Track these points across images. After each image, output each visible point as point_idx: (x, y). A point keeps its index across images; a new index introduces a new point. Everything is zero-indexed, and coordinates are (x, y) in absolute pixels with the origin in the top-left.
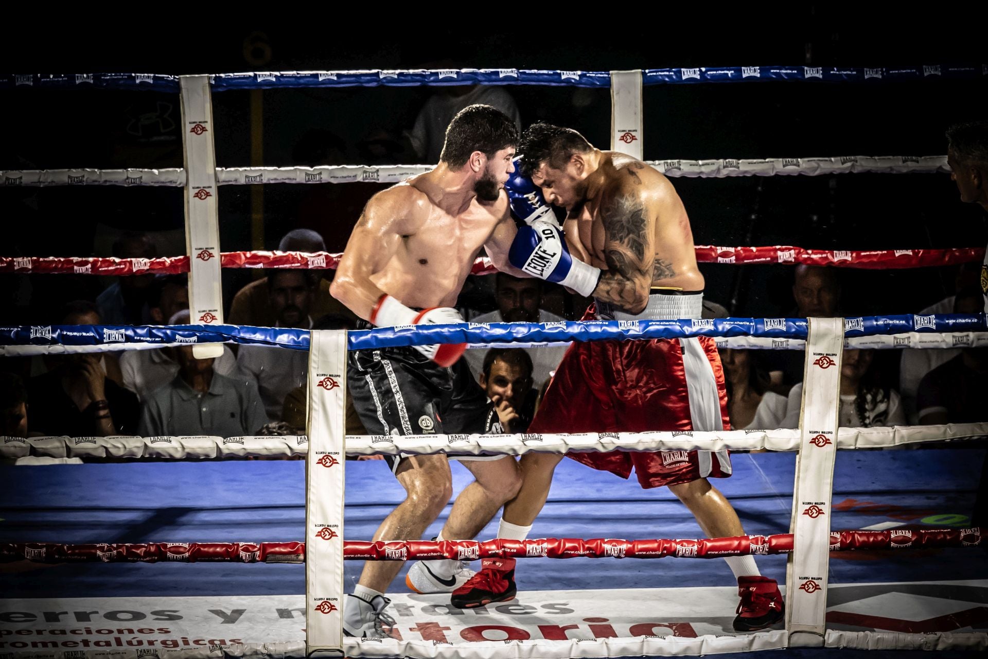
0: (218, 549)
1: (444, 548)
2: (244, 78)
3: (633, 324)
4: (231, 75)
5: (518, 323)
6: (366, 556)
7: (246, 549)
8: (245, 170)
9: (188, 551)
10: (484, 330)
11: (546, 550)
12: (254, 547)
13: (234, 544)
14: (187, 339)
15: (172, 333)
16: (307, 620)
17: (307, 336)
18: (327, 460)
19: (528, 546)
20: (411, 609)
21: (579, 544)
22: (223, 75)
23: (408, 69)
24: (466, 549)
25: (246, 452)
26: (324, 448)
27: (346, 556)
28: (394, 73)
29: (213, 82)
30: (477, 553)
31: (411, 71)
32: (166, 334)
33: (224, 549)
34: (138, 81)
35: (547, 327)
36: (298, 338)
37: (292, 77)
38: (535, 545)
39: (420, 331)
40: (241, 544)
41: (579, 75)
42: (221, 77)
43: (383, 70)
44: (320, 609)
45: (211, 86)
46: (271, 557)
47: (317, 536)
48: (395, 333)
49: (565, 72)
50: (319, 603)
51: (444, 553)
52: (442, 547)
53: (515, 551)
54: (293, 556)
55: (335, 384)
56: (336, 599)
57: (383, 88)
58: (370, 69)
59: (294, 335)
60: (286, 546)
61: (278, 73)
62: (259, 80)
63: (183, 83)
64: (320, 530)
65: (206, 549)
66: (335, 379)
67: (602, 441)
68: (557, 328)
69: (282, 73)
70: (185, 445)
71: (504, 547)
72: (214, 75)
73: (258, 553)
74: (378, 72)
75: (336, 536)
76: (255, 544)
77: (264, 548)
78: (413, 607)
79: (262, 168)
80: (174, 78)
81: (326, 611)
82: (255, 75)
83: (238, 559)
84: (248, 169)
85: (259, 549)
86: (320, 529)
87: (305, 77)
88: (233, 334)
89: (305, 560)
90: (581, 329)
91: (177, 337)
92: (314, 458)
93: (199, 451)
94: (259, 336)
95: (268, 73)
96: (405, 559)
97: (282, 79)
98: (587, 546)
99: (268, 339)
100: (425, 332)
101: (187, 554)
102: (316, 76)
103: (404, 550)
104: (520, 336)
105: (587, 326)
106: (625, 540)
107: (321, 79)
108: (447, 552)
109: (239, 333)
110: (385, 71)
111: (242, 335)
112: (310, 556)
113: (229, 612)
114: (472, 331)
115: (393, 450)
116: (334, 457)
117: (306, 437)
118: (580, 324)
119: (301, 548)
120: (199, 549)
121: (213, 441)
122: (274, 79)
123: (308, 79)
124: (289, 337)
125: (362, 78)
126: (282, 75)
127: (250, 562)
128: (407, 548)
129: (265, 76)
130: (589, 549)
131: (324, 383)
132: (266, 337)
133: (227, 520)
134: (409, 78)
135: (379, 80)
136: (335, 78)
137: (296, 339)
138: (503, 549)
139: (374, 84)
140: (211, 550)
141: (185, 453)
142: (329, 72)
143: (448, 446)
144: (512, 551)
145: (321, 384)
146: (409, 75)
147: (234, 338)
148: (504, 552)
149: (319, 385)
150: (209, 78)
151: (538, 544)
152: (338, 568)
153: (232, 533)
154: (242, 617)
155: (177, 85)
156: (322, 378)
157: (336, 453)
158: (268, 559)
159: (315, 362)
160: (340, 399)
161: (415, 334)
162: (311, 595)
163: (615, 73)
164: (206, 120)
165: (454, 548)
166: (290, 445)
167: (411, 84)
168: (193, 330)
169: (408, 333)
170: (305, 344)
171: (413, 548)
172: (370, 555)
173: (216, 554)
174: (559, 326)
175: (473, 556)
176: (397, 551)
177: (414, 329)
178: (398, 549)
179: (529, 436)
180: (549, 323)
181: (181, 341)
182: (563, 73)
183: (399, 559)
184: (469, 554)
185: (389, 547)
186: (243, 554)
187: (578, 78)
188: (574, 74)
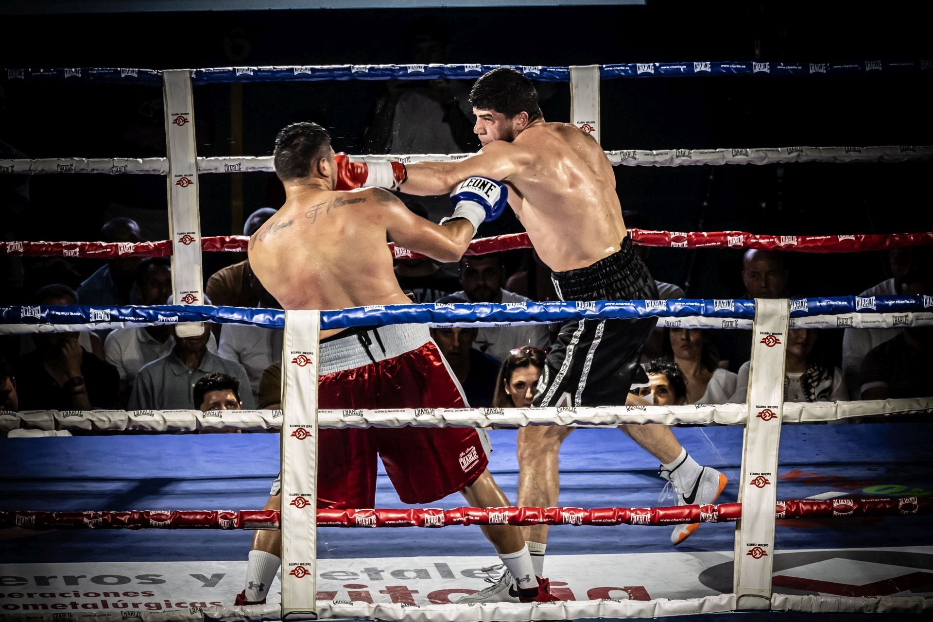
0: (198, 517)
1: (412, 516)
2: (224, 72)
3: (590, 305)
4: (212, 69)
5: (481, 304)
6: (337, 523)
7: (224, 517)
8: (225, 159)
9: (170, 518)
10: (449, 310)
11: (508, 518)
12: (232, 514)
13: (213, 512)
14: (169, 319)
15: (154, 313)
16: (282, 584)
17: (281, 316)
18: (301, 433)
20: (381, 573)
21: (539, 513)
22: (203, 70)
23: (378, 64)
24: (432, 517)
25: (223, 425)
26: (298, 421)
27: (318, 523)
29: (194, 76)
30: (443, 521)
31: (381, 66)
32: (149, 314)
33: (204, 516)
34: (123, 75)
35: (508, 308)
36: (274, 317)
37: (269, 71)
39: (389, 311)
40: (220, 512)
41: (539, 70)
43: (354, 65)
44: (294, 574)
45: (192, 79)
46: (248, 524)
47: (291, 504)
48: (365, 313)
49: (526, 67)
50: (294, 568)
51: (411, 520)
52: (409, 515)
53: (478, 518)
54: (269, 524)
55: (308, 361)
56: (309, 564)
57: (355, 81)
58: (342, 65)
59: (269, 315)
60: (262, 513)
61: (255, 68)
62: (238, 74)
63: (166, 77)
64: (294, 499)
65: (187, 517)
66: (308, 357)
67: (560, 415)
69: (259, 67)
70: (167, 418)
71: (468, 515)
72: (195, 70)
73: (236, 520)
75: (309, 504)
76: (233, 512)
77: (241, 515)
78: (383, 571)
79: (241, 157)
80: (158, 72)
81: (300, 575)
82: (234, 69)
83: (217, 526)
84: (228, 158)
85: (237, 517)
86: (294, 498)
87: (282, 71)
88: (212, 314)
90: (541, 309)
91: (160, 317)
92: (288, 431)
93: (180, 424)
94: (236, 316)
95: (246, 68)
96: (375, 526)
97: (259, 74)
98: (546, 514)
99: (245, 318)
100: (394, 312)
101: (169, 522)
102: (292, 70)
103: (374, 517)
104: (483, 316)
106: (582, 509)
107: (296, 73)
108: (414, 519)
109: (218, 313)
110: (357, 66)
111: (221, 315)
112: (285, 523)
113: (209, 577)
114: (438, 311)
115: (363, 423)
116: (307, 429)
117: (281, 411)
118: (539, 305)
119: (276, 516)
120: (180, 517)
121: (193, 415)
122: (252, 74)
123: (283, 74)
124: (264, 317)
125: (335, 72)
126: (259, 70)
127: (228, 528)
128: (376, 516)
129: (243, 70)
130: (548, 517)
131: (298, 360)
132: (243, 317)
133: (206, 490)
134: (380, 72)
135: (352, 75)
136: (310, 73)
137: (271, 319)
138: (467, 517)
139: (345, 78)
140: (192, 517)
141: (166, 426)
142: (304, 67)
143: (415, 420)
144: (476, 518)
145: (295, 361)
146: (380, 69)
147: (213, 318)
148: (468, 519)
149: (293, 362)
150: (191, 72)
151: (500, 513)
152: (311, 534)
153: (212, 501)
154: (221, 581)
155: (160, 80)
156: (296, 356)
157: (309, 426)
158: (245, 526)
159: (289, 340)
160: (313, 375)
161: (384, 314)
162: (286, 561)
163: (574, 69)
164: (188, 112)
165: (421, 515)
166: (266, 419)
167: (382, 78)
168: (174, 310)
169: (377, 314)
170: (280, 323)
171: (382, 516)
172: (342, 522)
173: (196, 521)
174: (520, 306)
175: (438, 524)
176: (367, 519)
177: (384, 309)
178: (368, 517)
179: (491, 410)
180: (510, 304)
181: (163, 321)
182: (525, 68)
183: (369, 526)
184: (435, 521)
185: (360, 515)
186: (221, 521)
187: (538, 72)
188: (535, 69)
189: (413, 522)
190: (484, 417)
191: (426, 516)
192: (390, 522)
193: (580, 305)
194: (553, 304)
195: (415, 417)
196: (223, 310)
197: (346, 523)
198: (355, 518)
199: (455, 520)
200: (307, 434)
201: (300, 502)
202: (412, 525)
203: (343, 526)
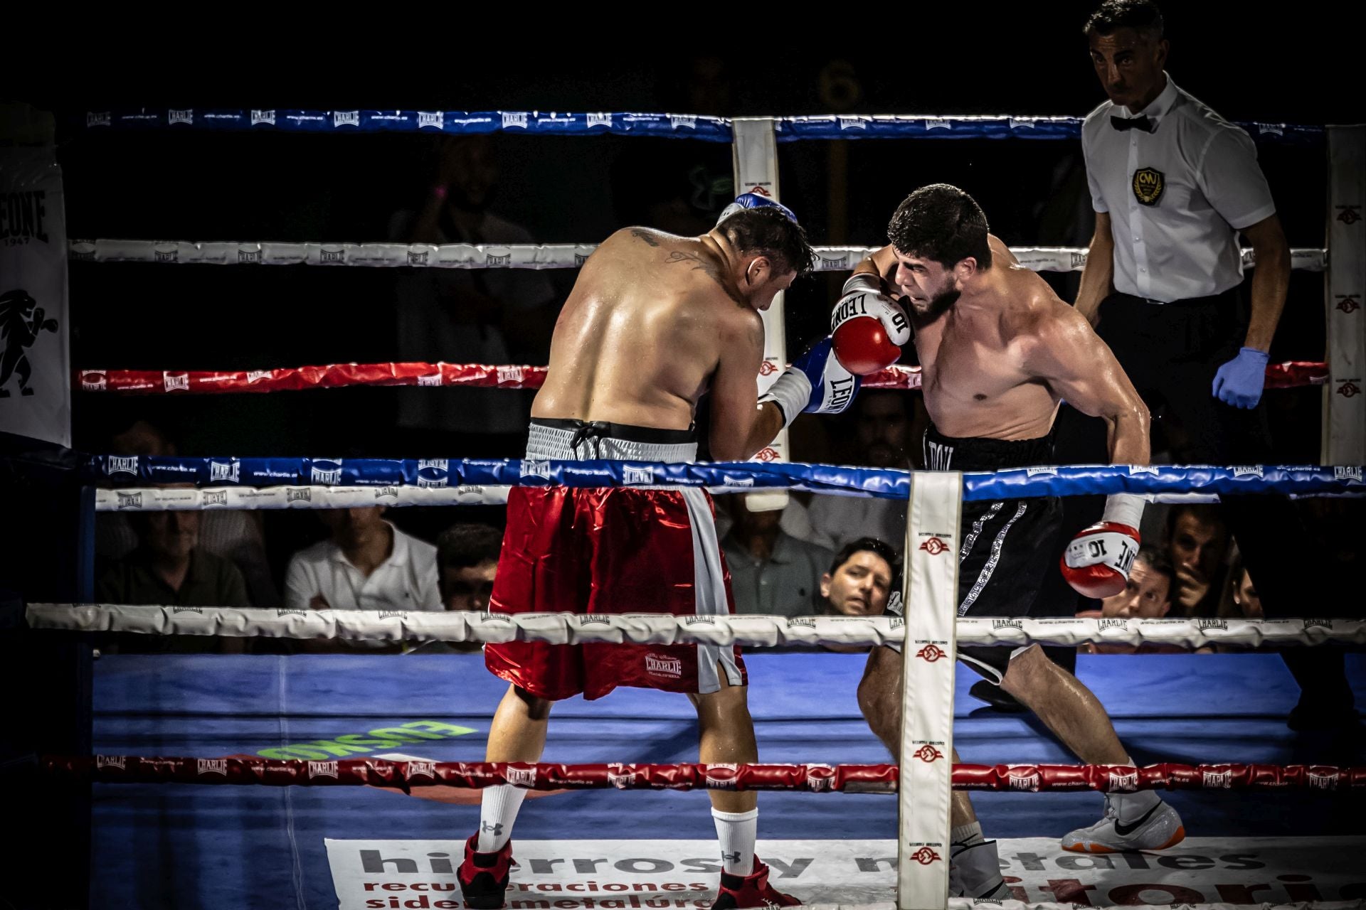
0: (778, 773)
1: (1091, 775)
2: (822, 123)
3: (1354, 472)
4: (805, 118)
5: (1197, 467)
6: (982, 784)
7: (816, 773)
8: (823, 251)
9: (737, 774)
10: (1151, 476)
11: (1230, 780)
12: (827, 770)
13: (799, 767)
14: (740, 482)
15: (718, 472)
16: (899, 874)
17: (906, 480)
18: (931, 652)
19: (1205, 774)
20: (1042, 861)
21: (1275, 773)
22: (792, 119)
23: (1049, 115)
24: (1121, 777)
25: (818, 639)
26: (927, 633)
27: (954, 785)
28: (1030, 122)
29: (779, 128)
30: (1136, 783)
31: (1054, 119)
32: (710, 474)
33: (786, 772)
34: (674, 125)
35: (1237, 474)
36: (894, 482)
37: (889, 123)
38: (1214, 774)
39: (1063, 476)
40: (810, 766)
41: (1283, 130)
42: (790, 122)
43: (1014, 115)
44: (917, 858)
45: (777, 134)
46: (850, 785)
47: (915, 756)
48: (1028, 478)
49: (1264, 125)
50: (917, 849)
51: (1089, 782)
52: (1087, 774)
53: (1187, 780)
54: (882, 784)
55: (943, 547)
56: (939, 845)
57: (1015, 140)
58: (997, 114)
59: (889, 479)
60: (871, 769)
61: (869, 118)
62: (843, 127)
63: (737, 130)
64: (919, 749)
65: (761, 773)
66: (944, 540)
67: (1309, 630)
68: (1250, 475)
69: (876, 117)
70: (734, 627)
71: (1174, 775)
72: (780, 119)
73: (833, 779)
74: (1008, 119)
75: (941, 757)
76: (829, 767)
77: (841, 771)
78: (1045, 858)
79: (846, 249)
80: (725, 121)
81: (926, 860)
82: (838, 120)
83: (805, 787)
84: (826, 249)
85: (835, 774)
86: (920, 747)
87: (907, 123)
88: (804, 476)
89: (898, 790)
90: (1283, 476)
91: (727, 479)
92: (912, 649)
93: (753, 636)
94: (840, 480)
95: (855, 117)
96: (1036, 790)
97: (875, 126)
98: (1285, 775)
99: (852, 483)
100: (1070, 477)
101: (734, 780)
102: (923, 122)
103: (1035, 777)
104: (1199, 485)
105: (1292, 473)
106: (1337, 768)
107: (928, 127)
108: (1094, 780)
109: (812, 474)
110: (1018, 118)
111: (816, 477)
112: (905, 784)
113: (790, 863)
114: (1134, 477)
115: (1022, 639)
116: (941, 647)
117: (902, 619)
118: (1281, 470)
119: (892, 772)
120: (751, 773)
121: (773, 624)
122: (864, 126)
123: (911, 127)
124: (881, 481)
125: (986, 127)
126: (875, 121)
127: (821, 791)
128: (1039, 775)
129: (851, 121)
130: (1287, 779)
131: (929, 545)
132: (849, 481)
133: (788, 736)
134: (1050, 129)
135: (1009, 131)
136: (949, 127)
137: (890, 484)
138: (1171, 778)
139: (1001, 136)
140: (768, 774)
141: (733, 640)
142: (940, 118)
143: (1099, 635)
144: (1184, 780)
145: (924, 546)
146: (1050, 124)
147: (806, 482)
148: (1172, 781)
149: (922, 548)
150: (774, 123)
151: (1220, 772)
152: (943, 801)
153: (797, 753)
154: (807, 869)
155: (728, 132)
156: (926, 538)
157: (943, 643)
158: (847, 787)
159: (917, 516)
160: (950, 568)
161: (1055, 480)
162: (906, 839)
163: (1332, 128)
164: (769, 181)
165: (1104, 775)
166: (881, 630)
167: (1054, 137)
168: (747, 470)
169: (1046, 479)
171: (1048, 775)
172: (989, 784)
173: (775, 780)
174: (1254, 472)
175: (1129, 787)
176: (1025, 779)
177: (1055, 472)
178: (1027, 776)
179: (1209, 623)
180: (1239, 468)
181: (731, 485)
182: (1262, 126)
183: (1028, 789)
184: (1125, 784)
185: (1015, 774)
186: (812, 780)
187: (1281, 133)
188: (1276, 128)
189: (1093, 784)
190: (1197, 632)
191: (1112, 776)
192: (1059, 784)
193: (1340, 472)
194: (1301, 469)
195: (1097, 630)
196: (820, 470)
197: (994, 785)
198: (1008, 778)
199: (1153, 782)
200: (940, 654)
201: (928, 753)
202: (1092, 789)
203: (990, 789)
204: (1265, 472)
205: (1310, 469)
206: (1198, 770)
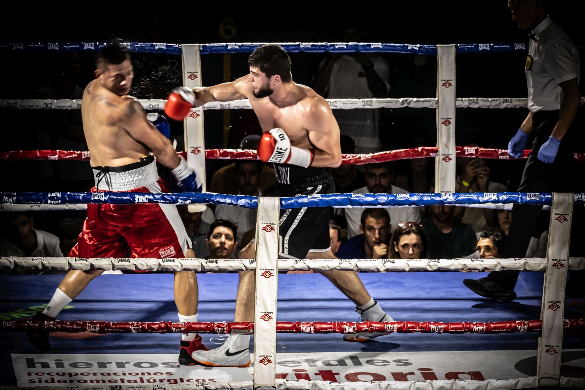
0: (202, 326)
2: (220, 46)
3: (449, 196)
4: (212, 44)
5: (381, 194)
6: (290, 330)
7: (218, 326)
9: (184, 327)
10: (361, 198)
11: (396, 328)
12: (223, 325)
13: (211, 323)
14: (184, 201)
15: (176, 197)
16: (254, 369)
17: (256, 200)
18: (267, 274)
19: (386, 325)
21: (416, 325)
22: (207, 45)
23: (317, 42)
24: (349, 327)
25: (219, 268)
26: (265, 266)
27: (278, 331)
28: (309, 45)
29: (201, 49)
30: (356, 330)
31: (319, 44)
32: (172, 198)
33: (205, 326)
34: (157, 48)
35: (398, 197)
36: (251, 201)
37: (249, 46)
38: (390, 325)
39: (323, 198)
40: (216, 323)
41: (418, 47)
42: (206, 46)
43: (302, 42)
45: (200, 51)
47: (261, 318)
48: (308, 199)
49: (410, 45)
50: (262, 358)
52: (335, 326)
53: (378, 328)
54: (246, 330)
55: (272, 229)
56: (271, 356)
57: (303, 53)
58: (295, 42)
59: (248, 200)
61: (240, 44)
62: (229, 48)
63: (184, 49)
65: (195, 326)
66: (272, 226)
67: (430, 264)
68: (404, 197)
69: (243, 43)
70: (183, 264)
71: (372, 326)
72: (202, 45)
73: (226, 328)
74: (300, 44)
75: (272, 319)
76: (224, 323)
77: (229, 325)
78: (317, 361)
80: (178, 46)
81: (266, 363)
82: (227, 45)
83: (213, 331)
85: (226, 326)
86: (263, 314)
88: (212, 199)
89: (253, 333)
90: (419, 198)
91: (179, 200)
92: (259, 273)
93: (191, 267)
94: (228, 200)
95: (234, 44)
96: (313, 333)
97: (242, 47)
98: (420, 326)
100: (326, 199)
101: (183, 329)
103: (312, 327)
104: (382, 202)
105: (422, 196)
106: (442, 323)
108: (338, 329)
109: (216, 198)
110: (304, 44)
111: (218, 199)
112: (256, 330)
114: (354, 198)
116: (271, 272)
119: (251, 325)
120: (191, 326)
122: (238, 48)
124: (245, 201)
125: (290, 47)
126: (242, 45)
127: (221, 333)
128: (314, 326)
129: (232, 45)
130: (422, 328)
131: (266, 228)
132: (232, 201)
133: (207, 309)
134: (318, 48)
135: (300, 49)
137: (249, 202)
139: (297, 51)
140: (198, 326)
144: (376, 328)
145: (264, 229)
146: (317, 46)
147: (213, 201)
148: (371, 329)
149: (263, 229)
150: (199, 46)
151: (392, 325)
152: (273, 337)
153: (210, 316)
155: (180, 50)
156: (265, 225)
157: (273, 270)
158: (231, 332)
159: (261, 216)
160: (275, 238)
161: (320, 200)
162: (257, 354)
163: (440, 47)
164: (197, 71)
165: (342, 326)
166: (245, 264)
167: (320, 51)
168: (188, 196)
169: (316, 200)
170: (255, 205)
171: (318, 326)
172: (292, 330)
173: (201, 329)
174: (406, 196)
175: (353, 332)
177: (320, 197)
178: (308, 327)
179: (387, 261)
180: (400, 194)
181: (181, 203)
182: (409, 46)
183: (309, 333)
184: (351, 330)
185: (303, 326)
186: (216, 329)
187: (417, 49)
188: (416, 46)
189: (337, 330)
190: (382, 265)
191: (345, 327)
192: (323, 330)
193: (443, 196)
195: (339, 265)
197: (295, 331)
198: (301, 327)
199: (363, 329)
200: (271, 275)
202: (337, 332)
203: (293, 332)
204: (411, 196)
205: (430, 195)
206: (383, 324)
